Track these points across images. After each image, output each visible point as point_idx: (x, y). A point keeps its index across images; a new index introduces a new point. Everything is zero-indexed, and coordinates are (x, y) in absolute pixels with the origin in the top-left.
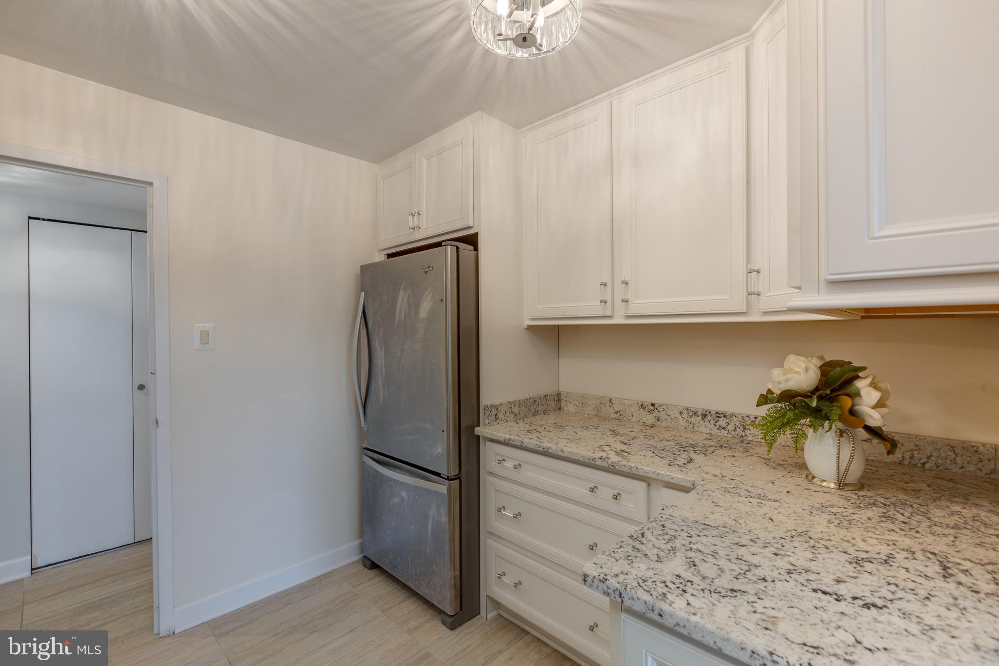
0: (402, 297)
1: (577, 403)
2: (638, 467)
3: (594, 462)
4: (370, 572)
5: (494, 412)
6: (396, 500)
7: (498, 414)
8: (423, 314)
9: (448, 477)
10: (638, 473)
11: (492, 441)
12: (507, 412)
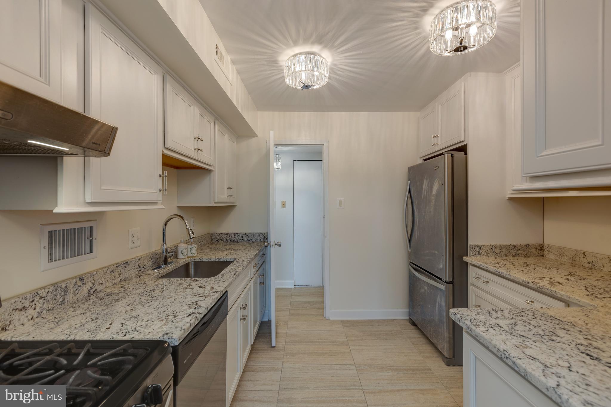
0: (425, 183)
1: (556, 253)
2: (556, 291)
3: (528, 284)
4: (412, 326)
5: (478, 249)
6: (423, 290)
7: (481, 251)
8: (434, 192)
9: (445, 281)
10: (556, 295)
11: (474, 266)
12: (489, 251)
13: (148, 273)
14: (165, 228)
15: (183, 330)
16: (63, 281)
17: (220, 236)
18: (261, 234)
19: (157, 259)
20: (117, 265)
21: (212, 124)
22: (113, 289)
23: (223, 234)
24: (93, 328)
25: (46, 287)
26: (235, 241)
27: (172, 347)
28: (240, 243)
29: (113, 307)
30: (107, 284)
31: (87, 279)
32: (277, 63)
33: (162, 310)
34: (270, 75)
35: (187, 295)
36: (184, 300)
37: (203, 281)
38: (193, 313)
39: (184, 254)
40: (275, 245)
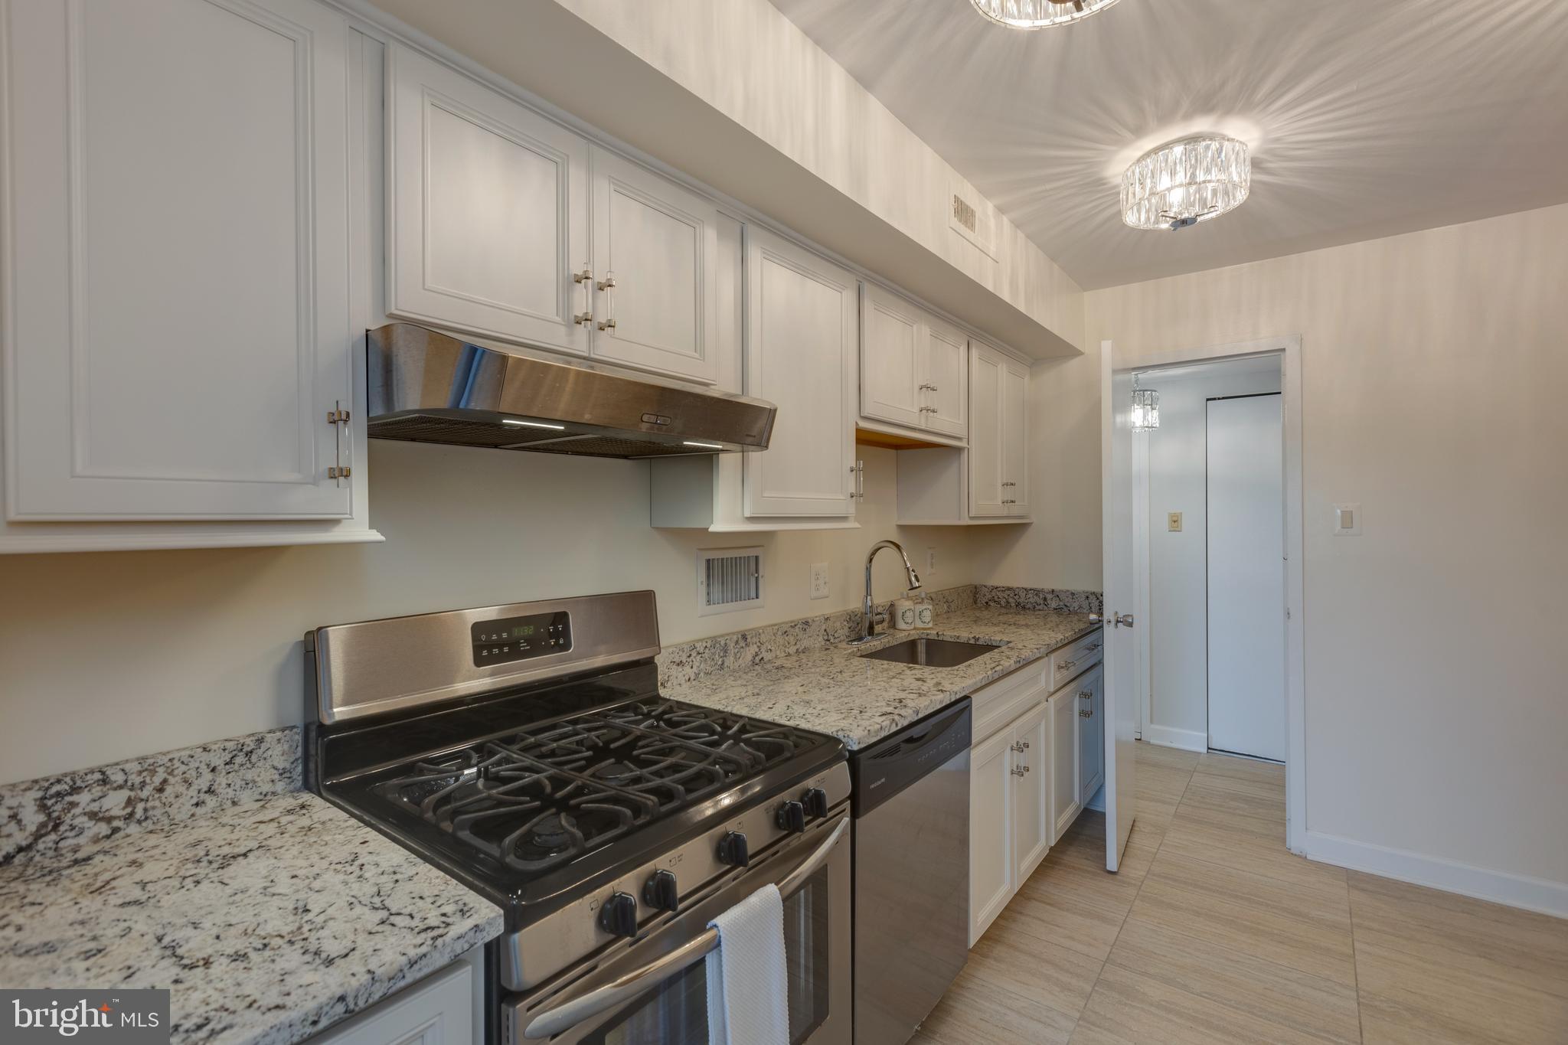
13: (840, 645)
14: (870, 566)
15: (866, 732)
16: (722, 636)
17: (993, 594)
18: (1093, 593)
19: (858, 624)
20: (793, 624)
21: (963, 349)
22: (785, 661)
23: (999, 589)
24: (753, 704)
25: (704, 639)
26: (1027, 606)
27: (849, 751)
28: (1040, 612)
29: (781, 685)
30: (778, 653)
31: (752, 638)
32: (1104, 184)
33: (846, 700)
34: (1093, 212)
35: (891, 687)
36: (884, 693)
37: (927, 671)
38: (891, 713)
39: (907, 620)
40: (1118, 622)
